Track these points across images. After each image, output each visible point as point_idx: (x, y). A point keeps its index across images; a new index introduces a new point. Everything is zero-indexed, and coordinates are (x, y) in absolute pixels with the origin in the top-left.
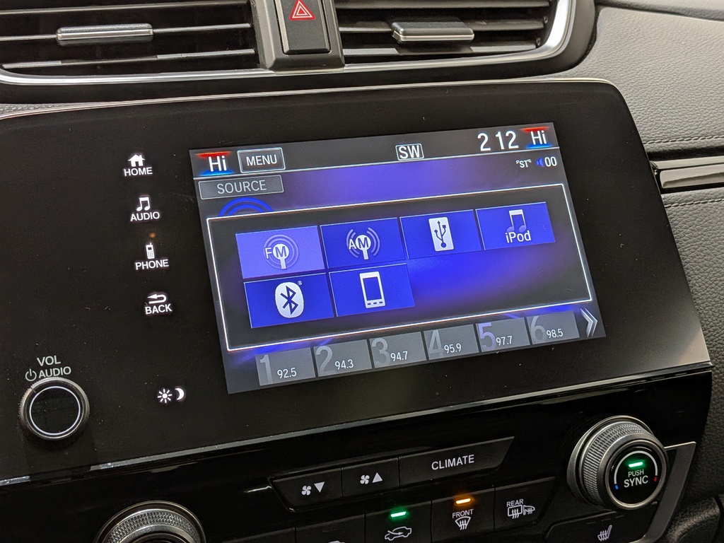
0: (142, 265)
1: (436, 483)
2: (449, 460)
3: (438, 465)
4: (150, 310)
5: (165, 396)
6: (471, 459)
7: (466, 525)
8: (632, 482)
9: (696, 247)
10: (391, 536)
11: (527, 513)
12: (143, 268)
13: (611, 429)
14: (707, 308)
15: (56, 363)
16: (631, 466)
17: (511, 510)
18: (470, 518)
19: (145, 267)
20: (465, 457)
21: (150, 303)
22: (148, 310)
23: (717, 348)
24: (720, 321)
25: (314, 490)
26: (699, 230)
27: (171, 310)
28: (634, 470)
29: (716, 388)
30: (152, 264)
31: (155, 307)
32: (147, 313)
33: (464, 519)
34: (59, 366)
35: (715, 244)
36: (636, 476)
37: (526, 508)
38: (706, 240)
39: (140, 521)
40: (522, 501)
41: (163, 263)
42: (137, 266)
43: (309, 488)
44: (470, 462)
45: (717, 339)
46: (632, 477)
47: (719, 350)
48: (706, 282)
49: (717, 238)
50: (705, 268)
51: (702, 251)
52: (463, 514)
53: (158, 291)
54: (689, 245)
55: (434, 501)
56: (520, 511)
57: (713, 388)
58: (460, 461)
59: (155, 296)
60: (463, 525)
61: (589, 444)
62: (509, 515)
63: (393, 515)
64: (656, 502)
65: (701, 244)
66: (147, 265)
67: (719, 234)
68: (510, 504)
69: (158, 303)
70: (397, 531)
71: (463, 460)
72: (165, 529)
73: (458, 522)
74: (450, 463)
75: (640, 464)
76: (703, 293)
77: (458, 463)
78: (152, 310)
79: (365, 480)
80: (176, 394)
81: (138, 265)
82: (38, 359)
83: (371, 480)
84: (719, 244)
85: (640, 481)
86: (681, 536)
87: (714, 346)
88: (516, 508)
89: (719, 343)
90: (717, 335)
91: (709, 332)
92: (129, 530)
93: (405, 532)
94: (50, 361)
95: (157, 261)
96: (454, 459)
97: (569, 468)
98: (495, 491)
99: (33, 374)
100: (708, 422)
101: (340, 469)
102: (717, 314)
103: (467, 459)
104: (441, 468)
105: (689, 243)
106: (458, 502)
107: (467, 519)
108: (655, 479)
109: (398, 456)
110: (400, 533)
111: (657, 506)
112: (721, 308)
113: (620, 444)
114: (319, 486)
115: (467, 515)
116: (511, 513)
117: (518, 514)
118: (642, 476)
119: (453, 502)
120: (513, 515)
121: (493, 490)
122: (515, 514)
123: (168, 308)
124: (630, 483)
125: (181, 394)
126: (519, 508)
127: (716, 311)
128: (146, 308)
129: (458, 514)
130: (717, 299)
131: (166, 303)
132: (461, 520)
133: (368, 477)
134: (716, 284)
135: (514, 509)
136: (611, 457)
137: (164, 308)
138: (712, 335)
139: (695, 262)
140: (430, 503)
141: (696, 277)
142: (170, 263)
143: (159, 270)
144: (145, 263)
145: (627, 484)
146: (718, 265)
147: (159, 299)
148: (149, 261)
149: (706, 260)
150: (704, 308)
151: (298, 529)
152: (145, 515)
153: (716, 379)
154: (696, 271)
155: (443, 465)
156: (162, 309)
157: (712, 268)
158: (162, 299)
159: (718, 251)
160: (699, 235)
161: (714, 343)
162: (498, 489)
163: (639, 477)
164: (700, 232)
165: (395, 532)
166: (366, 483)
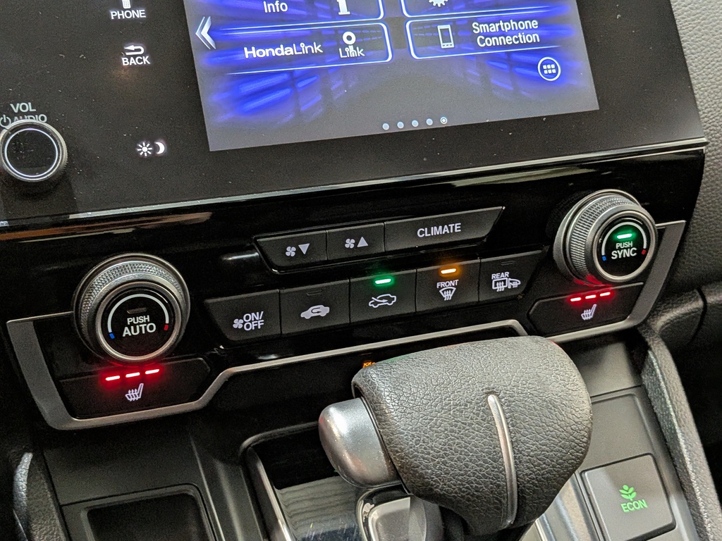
0: (118, 14)
1: (422, 252)
2: (435, 228)
3: (424, 232)
4: (127, 61)
5: (145, 149)
6: (457, 226)
7: (451, 295)
8: (620, 254)
9: (694, 26)
10: (376, 303)
11: (512, 286)
12: (119, 18)
13: (601, 201)
14: (702, 89)
15: (31, 110)
16: (620, 237)
17: (496, 282)
18: (454, 289)
19: (121, 16)
20: (451, 226)
21: (127, 54)
22: (125, 61)
23: (711, 130)
24: (715, 103)
25: (298, 251)
26: (697, 8)
27: (149, 63)
28: (622, 241)
29: (707, 171)
30: (128, 14)
31: (132, 59)
32: (124, 64)
33: (448, 290)
34: (33, 114)
35: (714, 23)
36: (624, 248)
37: (511, 282)
38: (704, 19)
39: (123, 270)
40: (507, 274)
41: (140, 14)
42: (112, 16)
43: (294, 249)
44: (456, 231)
45: (711, 121)
46: (620, 249)
47: (712, 132)
48: (703, 62)
49: (716, 18)
50: (702, 47)
51: (699, 30)
52: (447, 284)
53: (136, 42)
54: (687, 23)
55: (419, 270)
56: (505, 284)
57: (704, 171)
58: (446, 230)
59: (132, 47)
60: (448, 296)
61: (577, 217)
62: (494, 288)
63: (378, 282)
64: (642, 283)
65: (699, 23)
66: (123, 14)
67: (717, 14)
68: (495, 277)
69: (135, 55)
70: (381, 299)
71: (449, 228)
72: (148, 278)
73: (443, 292)
74: (436, 231)
75: (629, 235)
76: (699, 73)
77: (444, 231)
78: (129, 61)
79: (350, 243)
80: (157, 148)
81: (114, 14)
82: (12, 105)
83: (356, 244)
84: (718, 24)
85: (629, 253)
86: (663, 327)
87: (707, 128)
88: (501, 281)
89: (713, 126)
90: (711, 117)
91: (704, 113)
92: (111, 278)
93: (390, 300)
94: (24, 107)
95: (133, 11)
96: (440, 227)
97: (555, 251)
98: (480, 263)
99: (7, 120)
100: (697, 205)
101: (325, 231)
102: (713, 96)
103: (454, 227)
104: (427, 235)
105: (686, 21)
106: (443, 272)
107: (452, 290)
108: (643, 253)
109: (383, 221)
110: (384, 301)
111: (642, 286)
112: (716, 90)
113: (609, 215)
114: (304, 248)
115: (452, 286)
116: (496, 286)
117: (503, 287)
118: (630, 248)
119: (438, 271)
120: (498, 288)
121: (478, 261)
122: (500, 287)
123: (145, 60)
124: (618, 254)
125: (162, 148)
126: (504, 281)
127: (712, 92)
128: (123, 59)
129: (442, 284)
130: (713, 80)
131: (144, 55)
132: (446, 290)
133: (353, 241)
134: (714, 65)
135: (499, 281)
136: (599, 228)
137: (142, 60)
138: (706, 117)
139: (692, 41)
140: (415, 270)
141: (693, 56)
142: (147, 13)
143: (135, 20)
144: (120, 13)
145: (614, 255)
146: (715, 45)
147: (136, 50)
148: (125, 10)
149: (703, 39)
150: (700, 89)
151: (282, 291)
152: (127, 266)
153: (708, 161)
154: (693, 51)
155: (429, 232)
156: (140, 60)
157: (709, 49)
158: (139, 50)
159: (716, 31)
160: (697, 14)
161: (708, 125)
162: (483, 260)
163: (627, 249)
164: (698, 11)
165: (380, 299)
166: (351, 247)
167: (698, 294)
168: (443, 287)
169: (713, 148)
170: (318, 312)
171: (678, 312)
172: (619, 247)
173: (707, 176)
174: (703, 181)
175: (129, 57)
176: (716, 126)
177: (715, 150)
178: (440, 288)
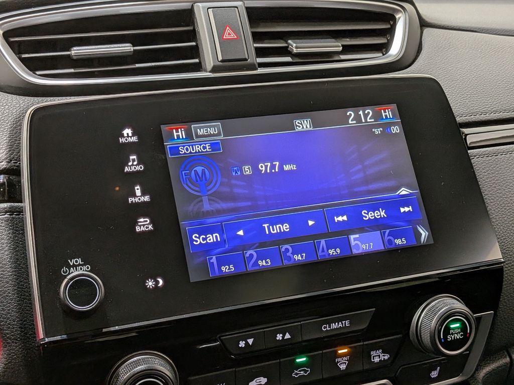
0: (133, 199)
1: (325, 340)
2: (334, 324)
3: (326, 327)
5: (150, 284)
6: (347, 323)
7: (345, 367)
8: (453, 337)
9: (491, 184)
10: (297, 374)
11: (384, 359)
13: (438, 303)
14: (499, 225)
15: (81, 263)
16: (452, 326)
17: (374, 357)
18: (347, 362)
19: (135, 201)
20: (344, 322)
21: (139, 224)
22: (138, 229)
23: (506, 251)
24: (508, 233)
25: (247, 343)
26: (493, 173)
27: (152, 229)
28: (454, 329)
29: (506, 277)
30: (139, 199)
31: (142, 227)
33: (343, 363)
34: (82, 265)
35: (504, 182)
36: (455, 333)
37: (383, 356)
38: (497, 180)
39: (137, 363)
40: (381, 351)
41: (147, 198)
42: (130, 201)
43: (244, 342)
44: (347, 325)
45: (506, 245)
46: (452, 334)
47: (507, 252)
48: (498, 208)
50: (497, 198)
51: (495, 187)
52: (342, 359)
53: (144, 216)
55: (324, 351)
57: (504, 277)
59: (142, 220)
60: (343, 367)
61: (423, 313)
62: (372, 360)
63: (298, 360)
64: (468, 352)
65: (494, 183)
66: (136, 200)
67: (506, 176)
68: (373, 353)
69: (144, 224)
71: (342, 324)
72: (154, 368)
73: (340, 364)
74: (334, 326)
75: (458, 325)
76: (496, 214)
77: (339, 326)
78: (140, 228)
79: (279, 337)
80: (158, 282)
81: (130, 200)
82: (69, 261)
83: (283, 337)
84: (507, 182)
85: (458, 336)
86: (484, 377)
87: (504, 249)
88: (377, 356)
89: (508, 247)
90: (506, 242)
91: (501, 240)
92: (131, 369)
93: (306, 371)
94: (76, 262)
95: (142, 197)
96: (337, 323)
97: (411, 330)
98: (363, 344)
99: (66, 270)
100: (501, 299)
101: (263, 330)
102: (506, 228)
103: (345, 323)
104: (328, 329)
105: (486, 182)
106: (340, 352)
107: (345, 363)
108: (468, 335)
109: (300, 322)
110: (302, 372)
111: (469, 354)
113: (444, 312)
114: (250, 341)
115: (345, 360)
116: (374, 359)
117: (378, 359)
118: (459, 333)
119: (336, 352)
120: (375, 360)
122: (377, 360)
123: (150, 227)
124: (451, 337)
125: (161, 282)
126: (379, 356)
127: (505, 226)
128: (137, 227)
129: (339, 359)
130: (505, 219)
131: (150, 224)
132: (342, 363)
133: (281, 335)
134: (505, 209)
135: (375, 356)
136: (439, 321)
137: (148, 227)
138: (503, 242)
139: (491, 194)
140: (321, 352)
141: (492, 204)
142: (151, 198)
143: (144, 202)
144: (135, 199)
145: (449, 338)
146: (506, 196)
147: (145, 221)
148: (137, 197)
149: (498, 193)
150: (497, 225)
151: (237, 369)
152: (140, 360)
153: (506, 271)
154: (491, 201)
155: (330, 327)
156: (147, 228)
157: (502, 199)
158: (147, 221)
159: (506, 187)
160: (493, 176)
161: (504, 247)
162: (365, 343)
163: (457, 334)
164: (493, 175)
165: (299, 371)
166: (280, 339)
167: (506, 353)
168: (340, 362)
169: (509, 262)
170: (260, 382)
171: (493, 366)
172: (452, 333)
173: (506, 281)
174: (504, 283)
175: (140, 226)
176: (509, 248)
177: (510, 263)
178: (338, 362)
